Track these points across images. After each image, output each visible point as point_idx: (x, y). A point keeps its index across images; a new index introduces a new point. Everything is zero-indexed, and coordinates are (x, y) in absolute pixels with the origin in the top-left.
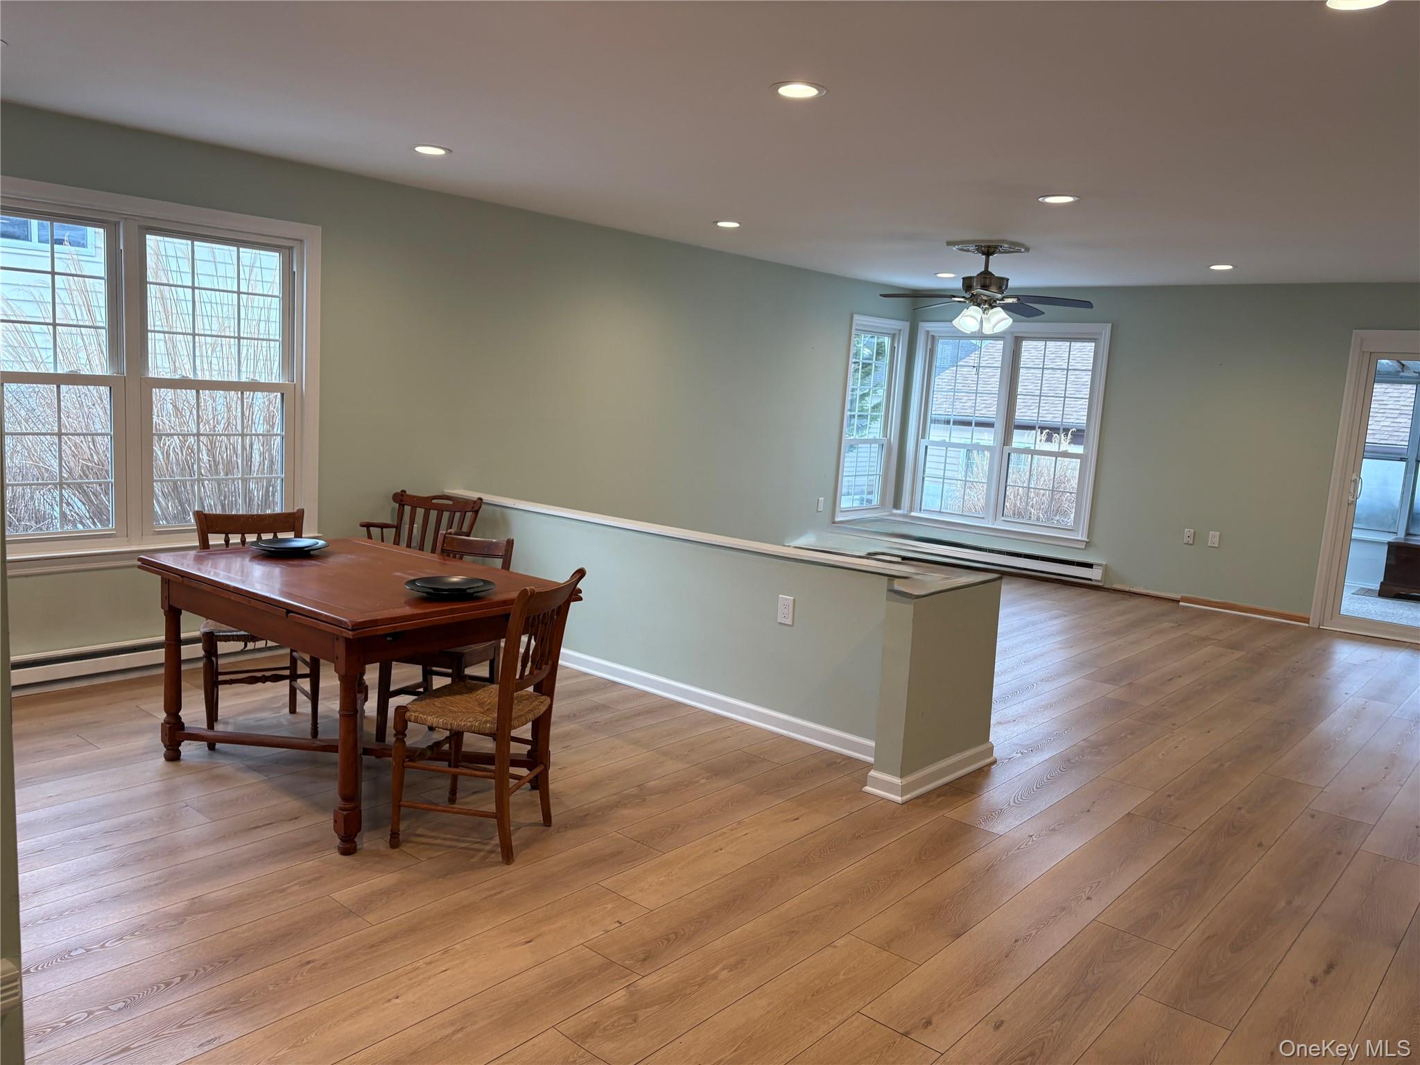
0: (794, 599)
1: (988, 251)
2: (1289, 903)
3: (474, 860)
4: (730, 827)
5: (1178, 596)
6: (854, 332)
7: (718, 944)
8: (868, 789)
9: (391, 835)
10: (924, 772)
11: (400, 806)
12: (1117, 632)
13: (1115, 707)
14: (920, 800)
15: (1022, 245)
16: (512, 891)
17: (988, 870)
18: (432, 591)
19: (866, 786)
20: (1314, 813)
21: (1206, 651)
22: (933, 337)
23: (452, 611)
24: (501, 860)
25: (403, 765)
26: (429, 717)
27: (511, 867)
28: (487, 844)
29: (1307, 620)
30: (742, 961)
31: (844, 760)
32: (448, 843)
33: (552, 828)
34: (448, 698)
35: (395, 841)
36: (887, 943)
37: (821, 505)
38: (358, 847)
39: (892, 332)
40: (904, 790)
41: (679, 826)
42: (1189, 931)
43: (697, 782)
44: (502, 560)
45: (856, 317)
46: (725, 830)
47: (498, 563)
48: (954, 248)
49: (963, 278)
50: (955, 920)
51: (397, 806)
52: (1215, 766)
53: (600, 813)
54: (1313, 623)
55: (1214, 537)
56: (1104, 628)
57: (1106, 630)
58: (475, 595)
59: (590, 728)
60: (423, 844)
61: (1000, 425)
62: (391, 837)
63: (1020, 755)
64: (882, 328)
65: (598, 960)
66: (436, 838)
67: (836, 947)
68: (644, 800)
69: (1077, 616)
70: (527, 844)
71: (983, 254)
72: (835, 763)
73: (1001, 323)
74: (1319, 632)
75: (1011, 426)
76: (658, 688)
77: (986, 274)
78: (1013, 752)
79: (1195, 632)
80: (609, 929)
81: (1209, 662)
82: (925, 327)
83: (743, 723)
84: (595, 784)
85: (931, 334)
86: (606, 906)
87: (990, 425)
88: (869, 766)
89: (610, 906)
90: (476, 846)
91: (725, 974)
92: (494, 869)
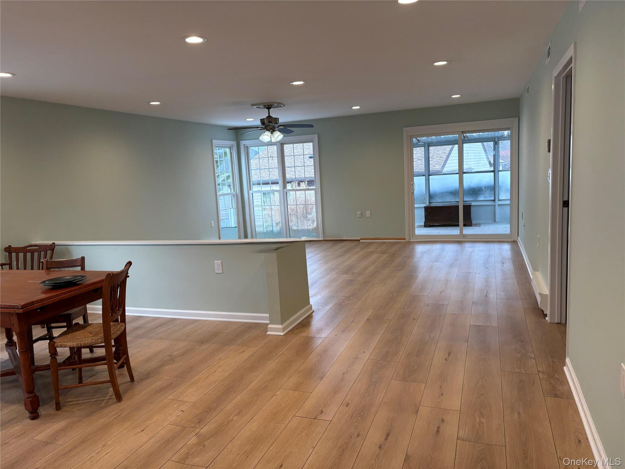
0: (222, 262)
1: (269, 107)
2: (430, 336)
3: (102, 405)
4: (216, 362)
5: (359, 238)
6: (214, 148)
7: (228, 407)
8: (269, 333)
9: (55, 404)
10: (289, 321)
11: (58, 389)
12: (341, 255)
13: (350, 282)
14: (290, 332)
15: (282, 104)
16: (127, 412)
17: (325, 351)
18: (54, 284)
19: (267, 332)
20: (428, 304)
21: (374, 257)
22: (247, 147)
23: (70, 291)
24: (116, 401)
25: (57, 369)
26: (68, 343)
27: (122, 403)
28: (106, 397)
29: (405, 239)
30: (241, 411)
31: (255, 324)
32: (86, 401)
33: (135, 382)
34: (74, 333)
35: (58, 407)
36: (297, 387)
37: (213, 224)
38: (40, 414)
39: (230, 146)
40: (284, 329)
41: (194, 367)
42: (401, 353)
43: (195, 348)
44: (80, 267)
45: (214, 141)
46: (214, 364)
47: (79, 269)
48: (254, 107)
49: (260, 120)
50: (319, 373)
51: (57, 389)
52: (391, 296)
53: (155, 371)
54: (407, 240)
55: (368, 214)
56: (336, 255)
57: (337, 256)
58: (77, 283)
59: (137, 337)
60: (73, 405)
61: (281, 182)
62: (56, 406)
63: (322, 307)
64: (225, 145)
65: (180, 428)
66: (79, 400)
67: (277, 395)
68: (174, 361)
69: (324, 252)
70: (126, 391)
71: (267, 109)
72: (251, 326)
73: (278, 138)
74: (410, 243)
75: (285, 182)
76: (162, 314)
77: (269, 117)
78: (319, 307)
79: (369, 250)
80: (178, 415)
81: (377, 260)
82: (243, 143)
83: (206, 320)
84: (148, 360)
85: (246, 145)
86: (174, 406)
87: (277, 183)
88: (267, 324)
89: (175, 406)
90: (101, 399)
91: (236, 418)
92: (113, 406)
